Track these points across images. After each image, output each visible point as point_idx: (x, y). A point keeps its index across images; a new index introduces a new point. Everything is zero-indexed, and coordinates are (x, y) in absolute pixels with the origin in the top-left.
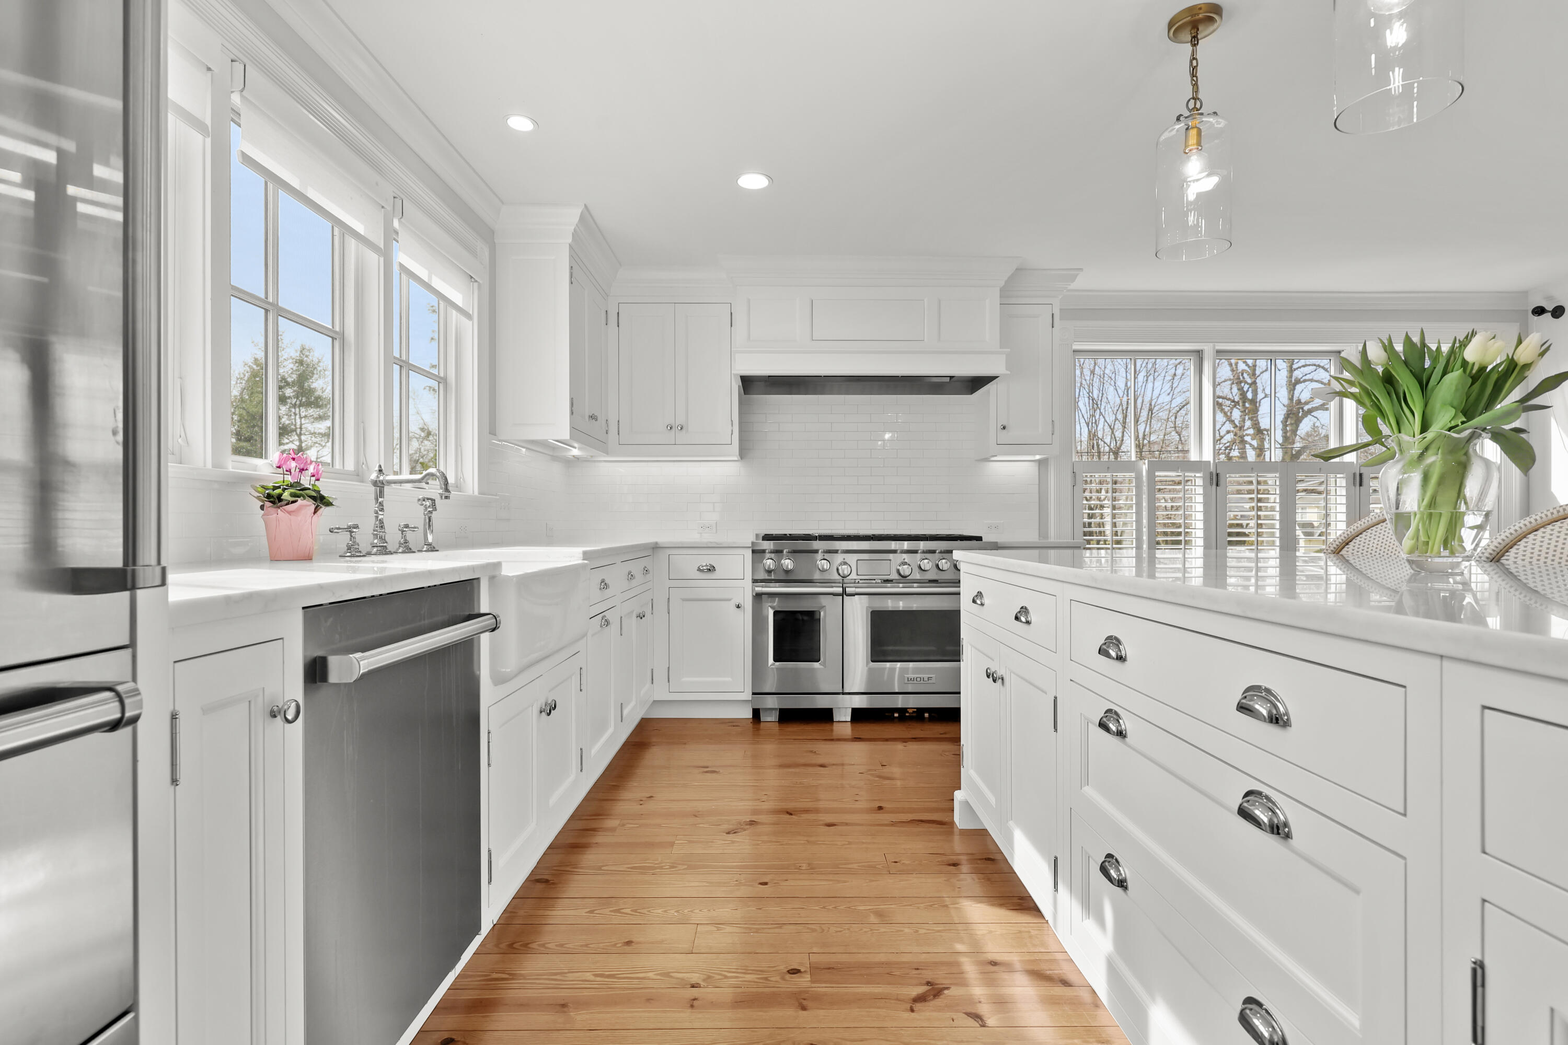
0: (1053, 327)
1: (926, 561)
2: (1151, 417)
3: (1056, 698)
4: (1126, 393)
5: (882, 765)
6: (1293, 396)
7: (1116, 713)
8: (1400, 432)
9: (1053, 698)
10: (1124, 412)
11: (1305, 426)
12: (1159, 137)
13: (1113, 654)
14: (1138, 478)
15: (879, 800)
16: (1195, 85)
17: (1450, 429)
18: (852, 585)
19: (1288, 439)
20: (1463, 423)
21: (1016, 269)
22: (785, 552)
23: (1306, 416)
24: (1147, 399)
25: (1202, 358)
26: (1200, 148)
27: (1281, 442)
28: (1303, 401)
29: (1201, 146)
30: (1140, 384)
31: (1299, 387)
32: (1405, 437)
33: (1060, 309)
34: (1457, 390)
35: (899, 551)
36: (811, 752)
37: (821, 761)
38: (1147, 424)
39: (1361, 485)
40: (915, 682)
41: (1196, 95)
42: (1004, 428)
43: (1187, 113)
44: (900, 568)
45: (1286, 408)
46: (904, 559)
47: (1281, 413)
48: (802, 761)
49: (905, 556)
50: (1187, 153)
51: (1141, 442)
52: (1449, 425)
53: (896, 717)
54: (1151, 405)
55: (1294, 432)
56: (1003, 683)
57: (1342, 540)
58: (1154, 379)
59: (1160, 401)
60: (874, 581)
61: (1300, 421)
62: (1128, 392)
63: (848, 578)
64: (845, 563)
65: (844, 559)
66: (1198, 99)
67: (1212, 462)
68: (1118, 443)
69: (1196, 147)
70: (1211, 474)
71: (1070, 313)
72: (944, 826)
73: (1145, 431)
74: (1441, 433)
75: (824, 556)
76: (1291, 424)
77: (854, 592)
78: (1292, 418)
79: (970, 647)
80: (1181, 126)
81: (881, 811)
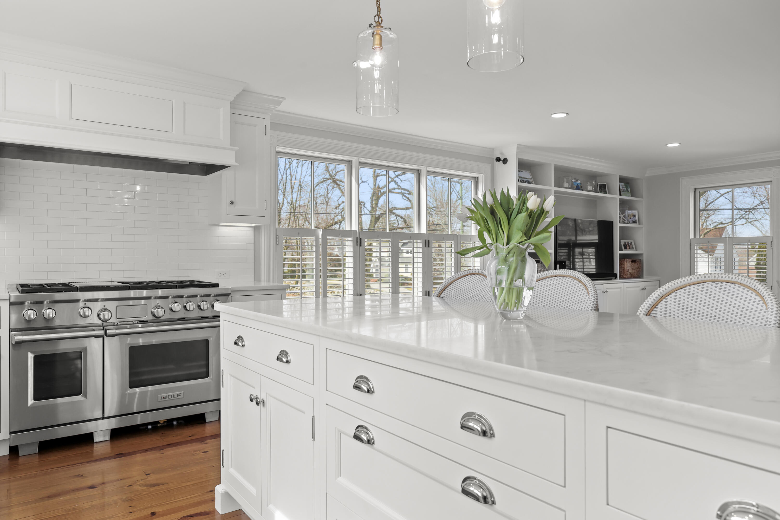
0: (265, 135)
1: (176, 304)
2: (301, 190)
3: (314, 417)
4: (285, 172)
5: (147, 475)
6: (376, 183)
7: (366, 428)
8: (497, 243)
9: (312, 417)
10: (284, 185)
11: (382, 201)
12: (359, 34)
13: (365, 388)
14: (317, 240)
15: (151, 507)
16: (379, 7)
17: (519, 243)
18: (112, 327)
19: (373, 209)
20: (525, 240)
21: (243, 90)
22: (45, 302)
23: (382, 196)
24: (298, 177)
25: (352, 165)
26: (381, 48)
27: (370, 210)
28: (381, 187)
29: (382, 47)
30: (294, 168)
31: (379, 178)
32: (500, 245)
33: (270, 122)
34: (524, 223)
35: (153, 298)
36: (78, 476)
37: (89, 482)
38: (298, 194)
39: (428, 247)
40: (167, 399)
41: (379, 14)
42: (232, 203)
43: (374, 24)
44: (155, 311)
45: (372, 191)
46: (158, 304)
47: (370, 192)
48: (72, 487)
49: (158, 301)
50: (374, 49)
51: (294, 205)
52: (520, 241)
53: (150, 429)
54: (300, 182)
55: (377, 204)
56: (264, 405)
57: (442, 288)
58: (302, 165)
59: (306, 180)
60: (132, 323)
61: (380, 198)
62: (286, 172)
63: (108, 322)
64: (106, 310)
65: (105, 306)
66: (380, 17)
67: (357, 231)
68: (281, 205)
69: (379, 46)
70: (357, 238)
71: (275, 126)
72: (209, 516)
73: (297, 199)
74: (516, 245)
75: (85, 304)
76: (375, 200)
77: (115, 333)
78: (375, 196)
79: (229, 376)
80: (370, 31)
81: (154, 516)
